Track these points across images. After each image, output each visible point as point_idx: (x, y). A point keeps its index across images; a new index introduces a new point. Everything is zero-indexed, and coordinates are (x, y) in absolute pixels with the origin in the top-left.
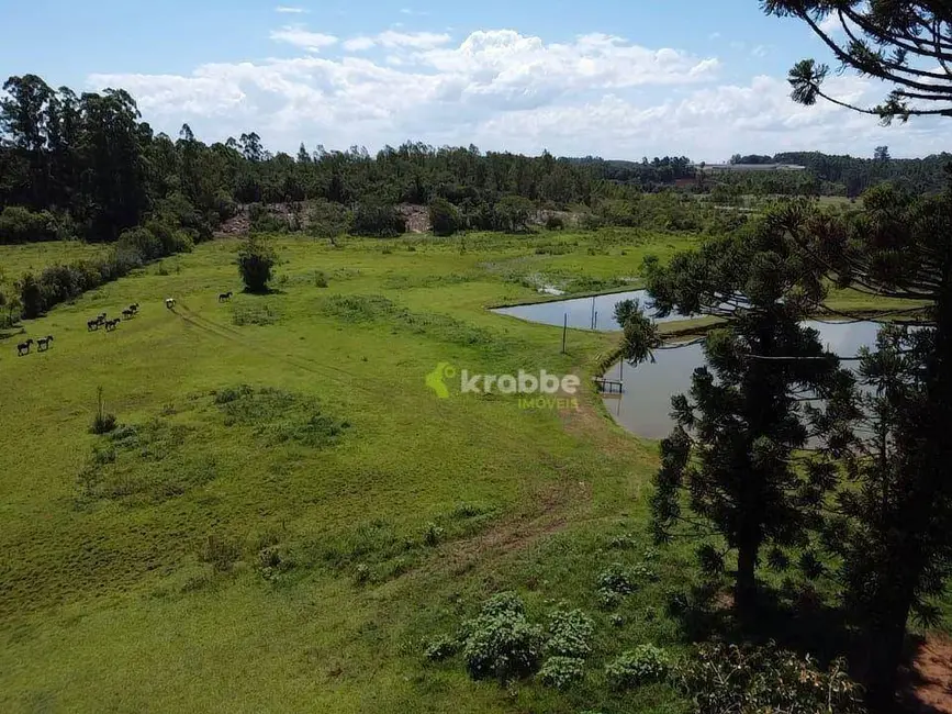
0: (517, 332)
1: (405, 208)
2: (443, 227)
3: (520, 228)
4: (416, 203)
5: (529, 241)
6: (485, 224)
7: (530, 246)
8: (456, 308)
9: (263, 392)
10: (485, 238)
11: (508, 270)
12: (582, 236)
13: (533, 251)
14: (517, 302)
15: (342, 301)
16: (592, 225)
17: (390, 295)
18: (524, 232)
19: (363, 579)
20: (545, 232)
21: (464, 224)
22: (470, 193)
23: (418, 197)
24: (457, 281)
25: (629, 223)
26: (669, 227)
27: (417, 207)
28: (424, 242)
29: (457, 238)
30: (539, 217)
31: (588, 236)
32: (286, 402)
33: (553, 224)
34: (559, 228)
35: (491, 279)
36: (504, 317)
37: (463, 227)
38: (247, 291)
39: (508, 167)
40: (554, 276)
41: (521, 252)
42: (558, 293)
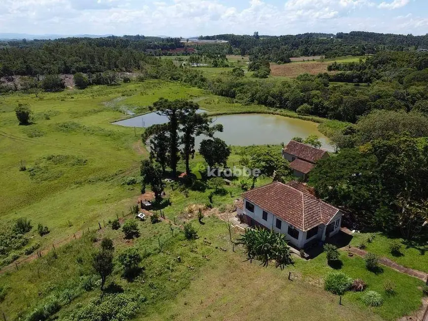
0: (122, 130)
1: (62, 76)
2: (81, 85)
3: (113, 83)
4: (66, 74)
5: (118, 89)
6: (98, 82)
7: (119, 92)
8: (100, 124)
9: (58, 156)
10: (100, 89)
11: (112, 105)
12: (138, 85)
13: (120, 94)
14: (119, 119)
15: (61, 125)
16: (141, 80)
17: (76, 121)
18: (115, 85)
19: (107, 181)
20: (123, 84)
21: (90, 83)
22: (89, 67)
23: (67, 71)
24: (96, 112)
25: (156, 77)
26: (170, 79)
27: (67, 75)
28: (76, 93)
29: (88, 89)
30: (119, 76)
31: (140, 85)
32: (67, 157)
33: (127, 80)
34: (129, 81)
35: (108, 110)
36: (116, 126)
37: (90, 84)
38: (20, 124)
39: (104, 54)
40: (130, 106)
41: (115, 96)
42: (132, 114)
